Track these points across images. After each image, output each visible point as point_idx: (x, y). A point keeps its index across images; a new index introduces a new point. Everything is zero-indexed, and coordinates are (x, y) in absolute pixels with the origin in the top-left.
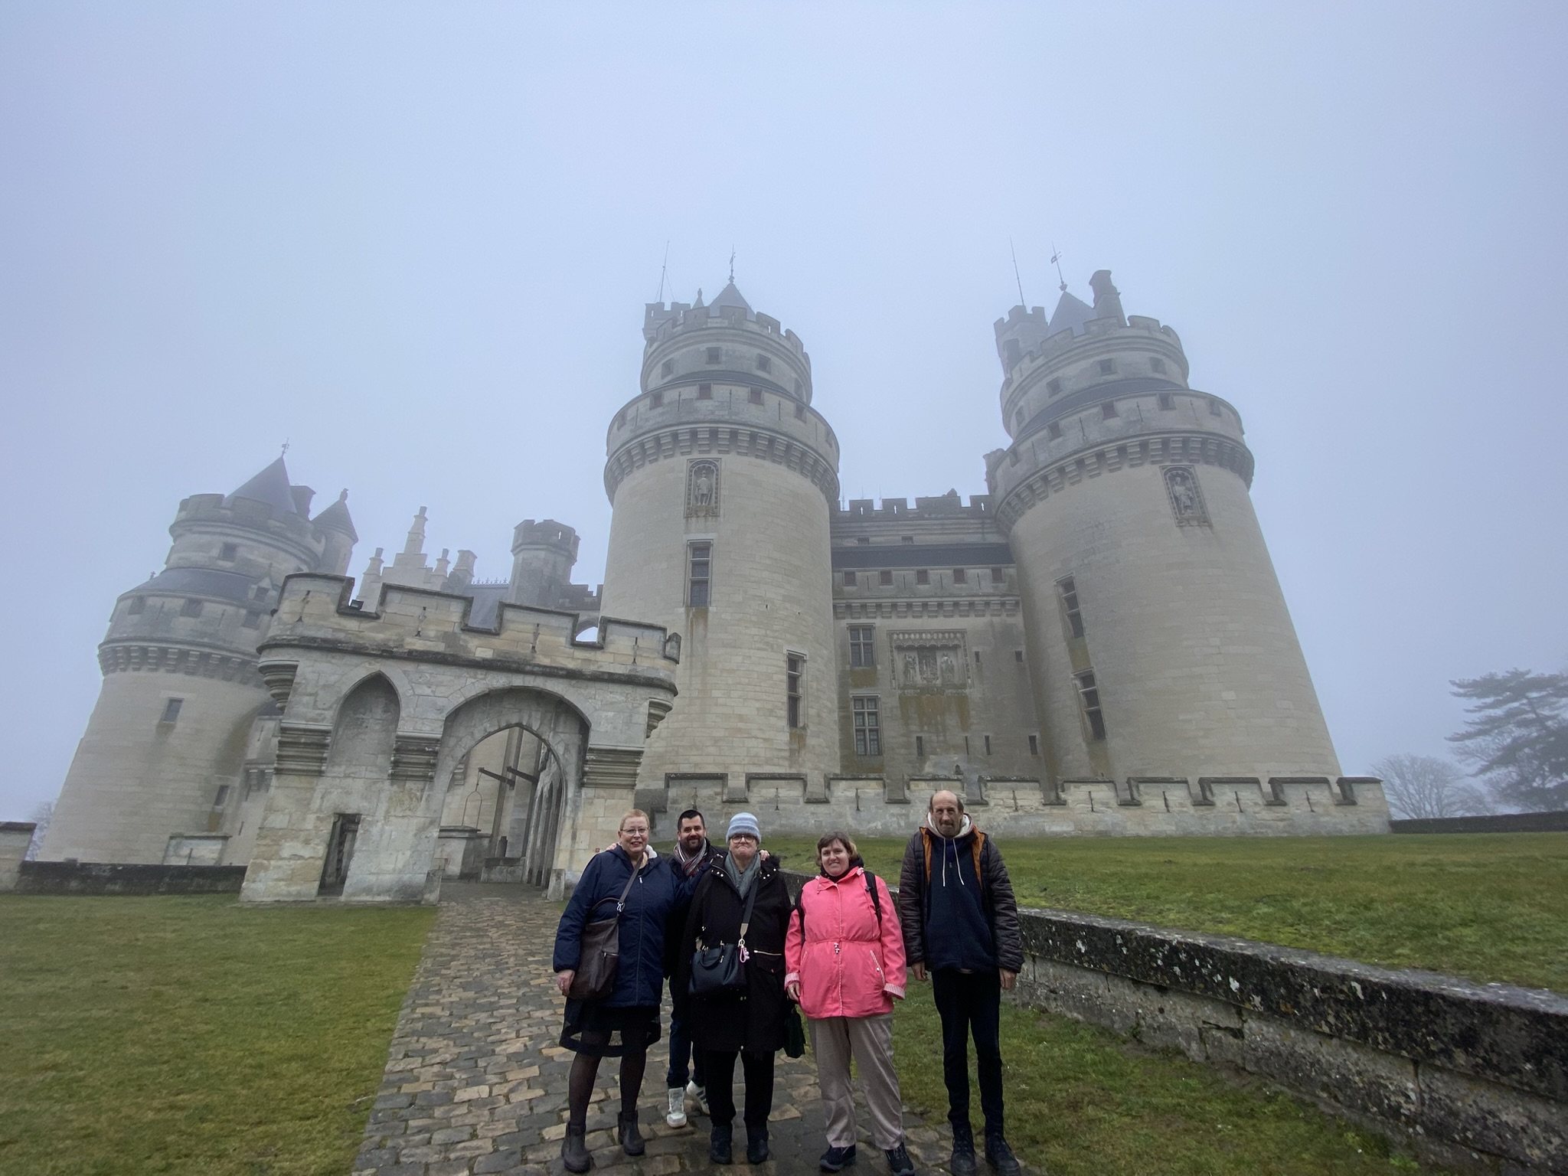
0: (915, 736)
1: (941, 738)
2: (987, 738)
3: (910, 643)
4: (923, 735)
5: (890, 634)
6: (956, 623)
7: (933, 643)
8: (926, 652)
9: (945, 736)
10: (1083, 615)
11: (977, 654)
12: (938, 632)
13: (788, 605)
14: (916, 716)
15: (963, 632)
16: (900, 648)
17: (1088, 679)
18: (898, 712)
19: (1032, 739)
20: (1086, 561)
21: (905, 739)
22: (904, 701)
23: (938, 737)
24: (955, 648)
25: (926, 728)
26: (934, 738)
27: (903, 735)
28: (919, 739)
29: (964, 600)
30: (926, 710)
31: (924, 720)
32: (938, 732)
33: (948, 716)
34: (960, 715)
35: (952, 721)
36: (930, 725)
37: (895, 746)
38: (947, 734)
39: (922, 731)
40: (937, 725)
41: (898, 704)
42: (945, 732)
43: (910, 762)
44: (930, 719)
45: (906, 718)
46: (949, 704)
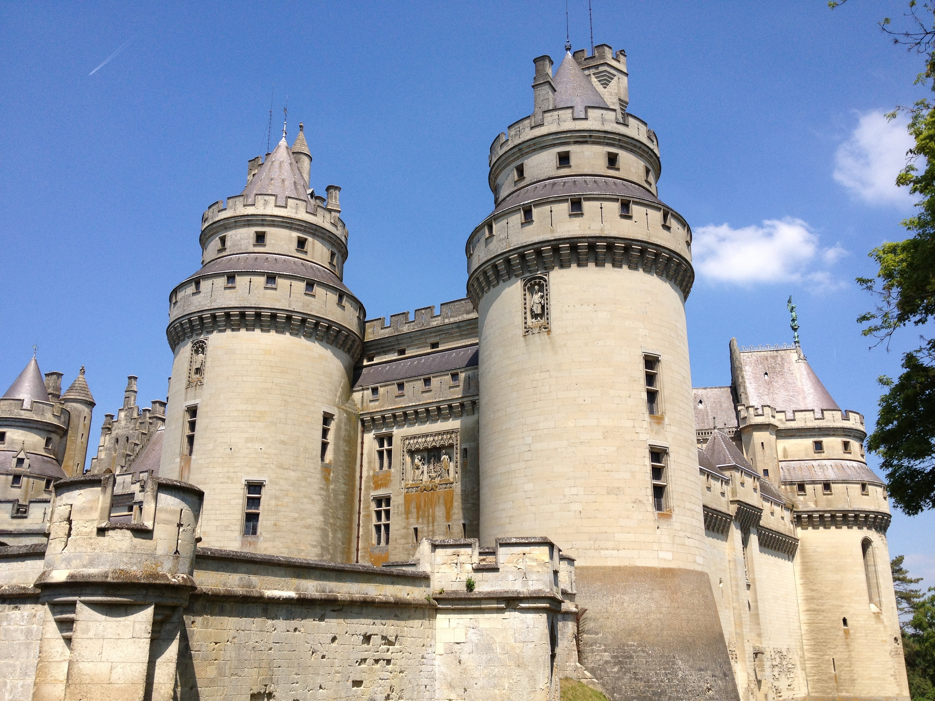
0: (412, 527)
1: (431, 528)
2: (464, 525)
3: (417, 446)
4: (418, 526)
5: (404, 439)
6: (452, 423)
7: (434, 444)
8: (432, 453)
9: (433, 526)
12: (439, 434)
13: (250, 445)
14: (415, 510)
15: (457, 431)
16: (410, 452)
18: (402, 509)
21: (405, 531)
22: (407, 500)
23: (428, 527)
24: (450, 447)
25: (421, 520)
26: (426, 529)
27: (405, 528)
28: (416, 530)
30: (422, 505)
31: (420, 513)
32: (428, 523)
33: (437, 509)
34: (446, 507)
35: (440, 512)
36: (423, 517)
37: (398, 537)
38: (436, 524)
39: (418, 523)
40: (428, 516)
41: (403, 502)
42: (433, 523)
43: (406, 550)
44: (424, 511)
45: (407, 512)
46: (439, 498)
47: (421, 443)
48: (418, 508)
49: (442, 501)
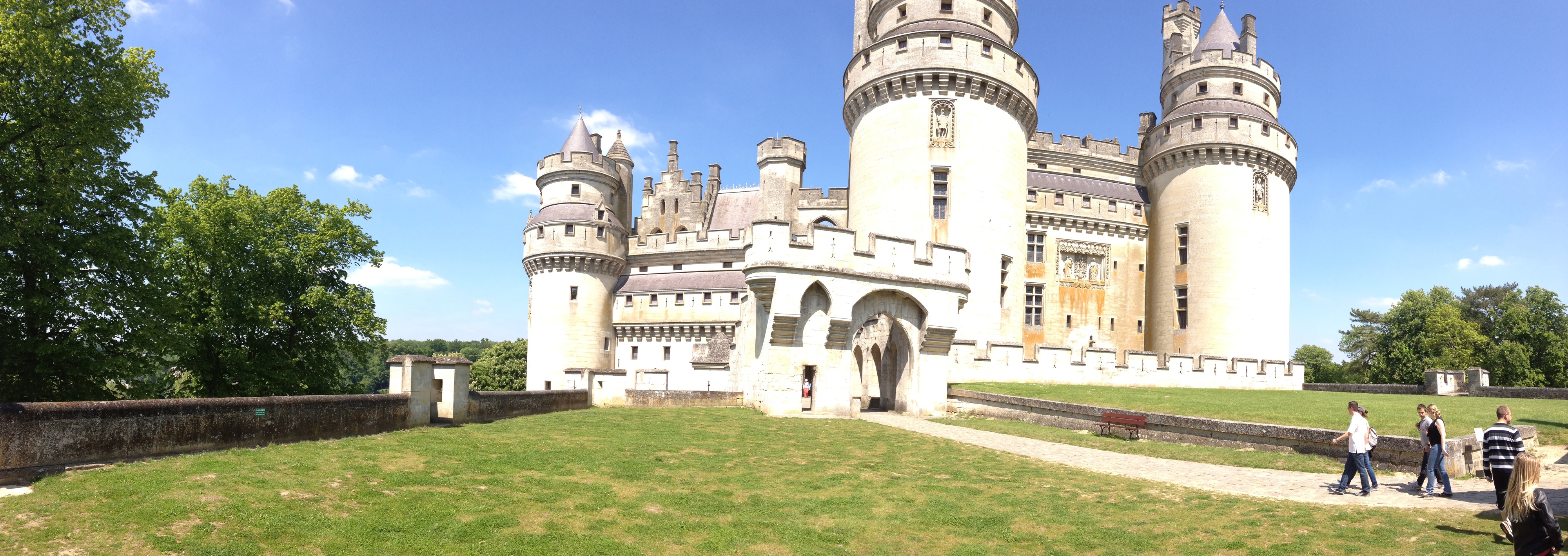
0: (1067, 314)
1: (1084, 318)
2: (1112, 320)
3: (1071, 249)
4: (1073, 315)
5: (1059, 240)
6: (1105, 238)
7: (1087, 251)
8: (1081, 257)
9: (1086, 316)
10: (1189, 251)
11: (1115, 263)
12: (1091, 244)
14: (1069, 301)
15: (1107, 246)
16: (1063, 252)
17: (1183, 291)
18: (1057, 298)
19: (1140, 323)
20: (1198, 217)
21: (1060, 316)
22: (1062, 292)
23: (1081, 316)
24: (1102, 256)
25: (1074, 310)
26: (1079, 317)
27: (1060, 314)
28: (1069, 317)
29: (1113, 225)
30: (1076, 297)
31: (1074, 304)
32: (1082, 313)
33: (1090, 303)
34: (1098, 303)
35: (1092, 306)
36: (1077, 308)
37: (1053, 321)
38: (1088, 315)
39: (1071, 312)
40: (1082, 308)
41: (1058, 292)
42: (1086, 313)
43: (1061, 332)
44: (1078, 303)
45: (1062, 302)
46: (1092, 295)
47: (1075, 248)
48: (1072, 300)
49: (1094, 297)
